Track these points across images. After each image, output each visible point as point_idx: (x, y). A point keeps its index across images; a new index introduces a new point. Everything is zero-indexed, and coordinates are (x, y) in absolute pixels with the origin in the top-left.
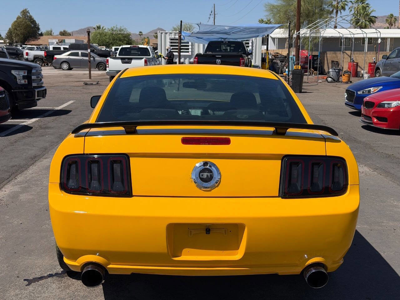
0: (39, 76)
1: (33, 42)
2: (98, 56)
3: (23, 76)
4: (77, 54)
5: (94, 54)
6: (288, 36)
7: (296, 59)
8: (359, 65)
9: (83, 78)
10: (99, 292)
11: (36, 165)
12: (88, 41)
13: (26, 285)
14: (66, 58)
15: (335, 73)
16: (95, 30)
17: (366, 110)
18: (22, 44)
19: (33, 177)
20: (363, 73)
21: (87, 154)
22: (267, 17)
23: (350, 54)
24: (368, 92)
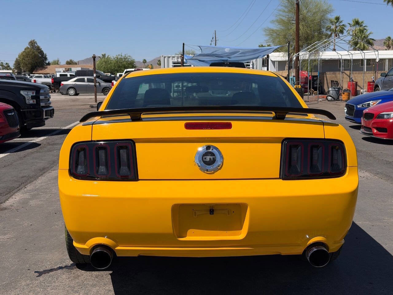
0: (47, 96)
1: (40, 72)
2: (103, 82)
3: (32, 96)
4: (83, 80)
5: (99, 79)
6: (287, 59)
7: (296, 79)
8: (358, 84)
9: (88, 102)
10: (108, 281)
11: (44, 176)
12: (94, 68)
13: (37, 277)
14: (73, 84)
15: (335, 92)
16: (100, 58)
17: (365, 121)
18: (30, 73)
19: (42, 186)
20: (362, 92)
21: (94, 141)
22: (267, 41)
23: (349, 74)
24: (368, 105)
